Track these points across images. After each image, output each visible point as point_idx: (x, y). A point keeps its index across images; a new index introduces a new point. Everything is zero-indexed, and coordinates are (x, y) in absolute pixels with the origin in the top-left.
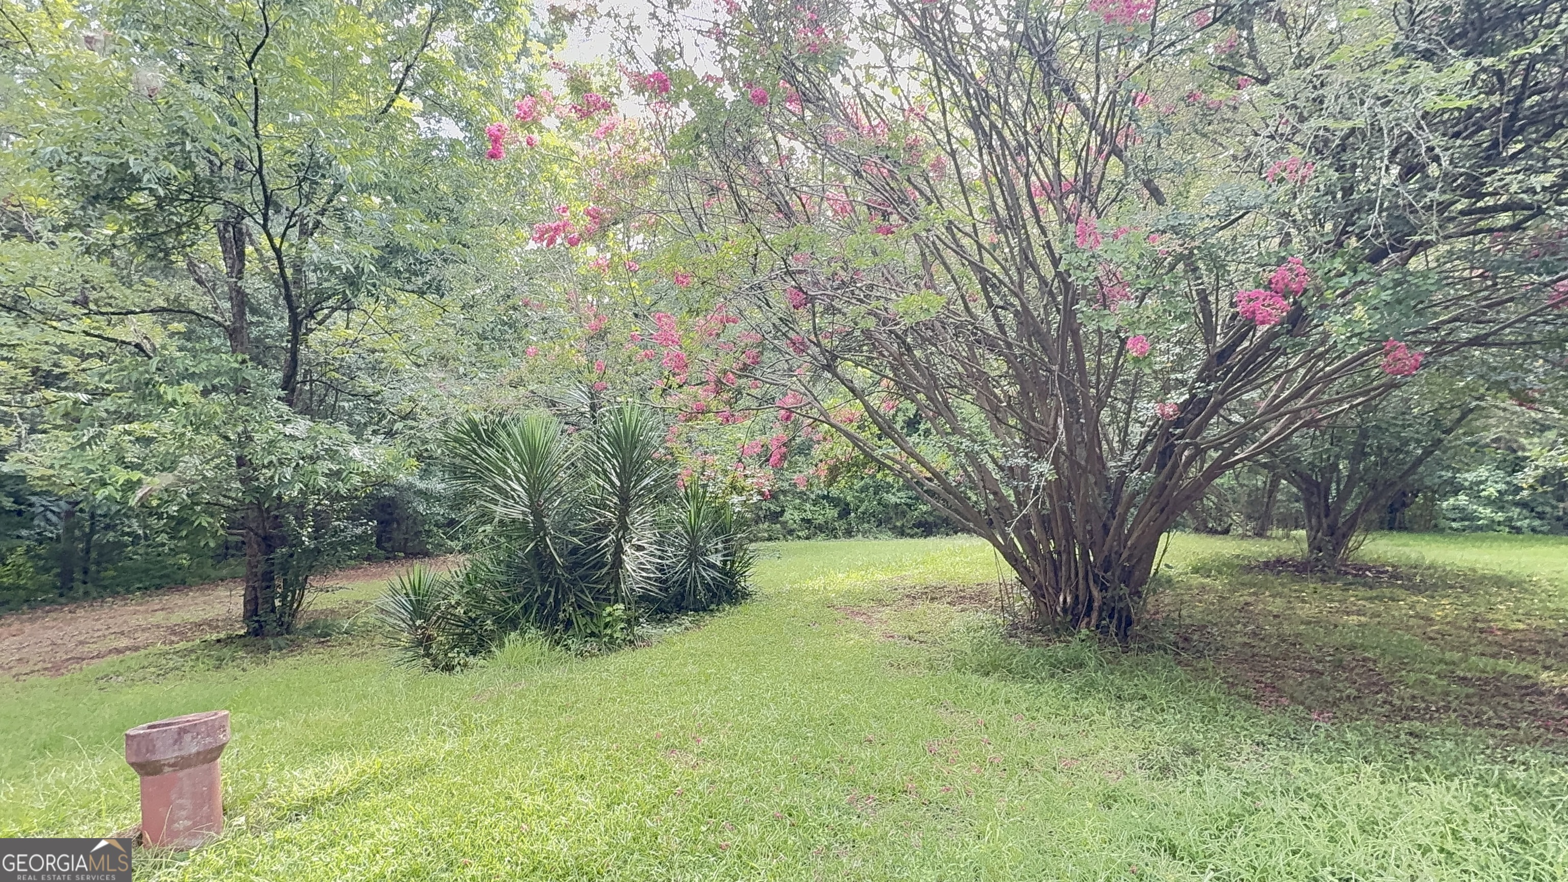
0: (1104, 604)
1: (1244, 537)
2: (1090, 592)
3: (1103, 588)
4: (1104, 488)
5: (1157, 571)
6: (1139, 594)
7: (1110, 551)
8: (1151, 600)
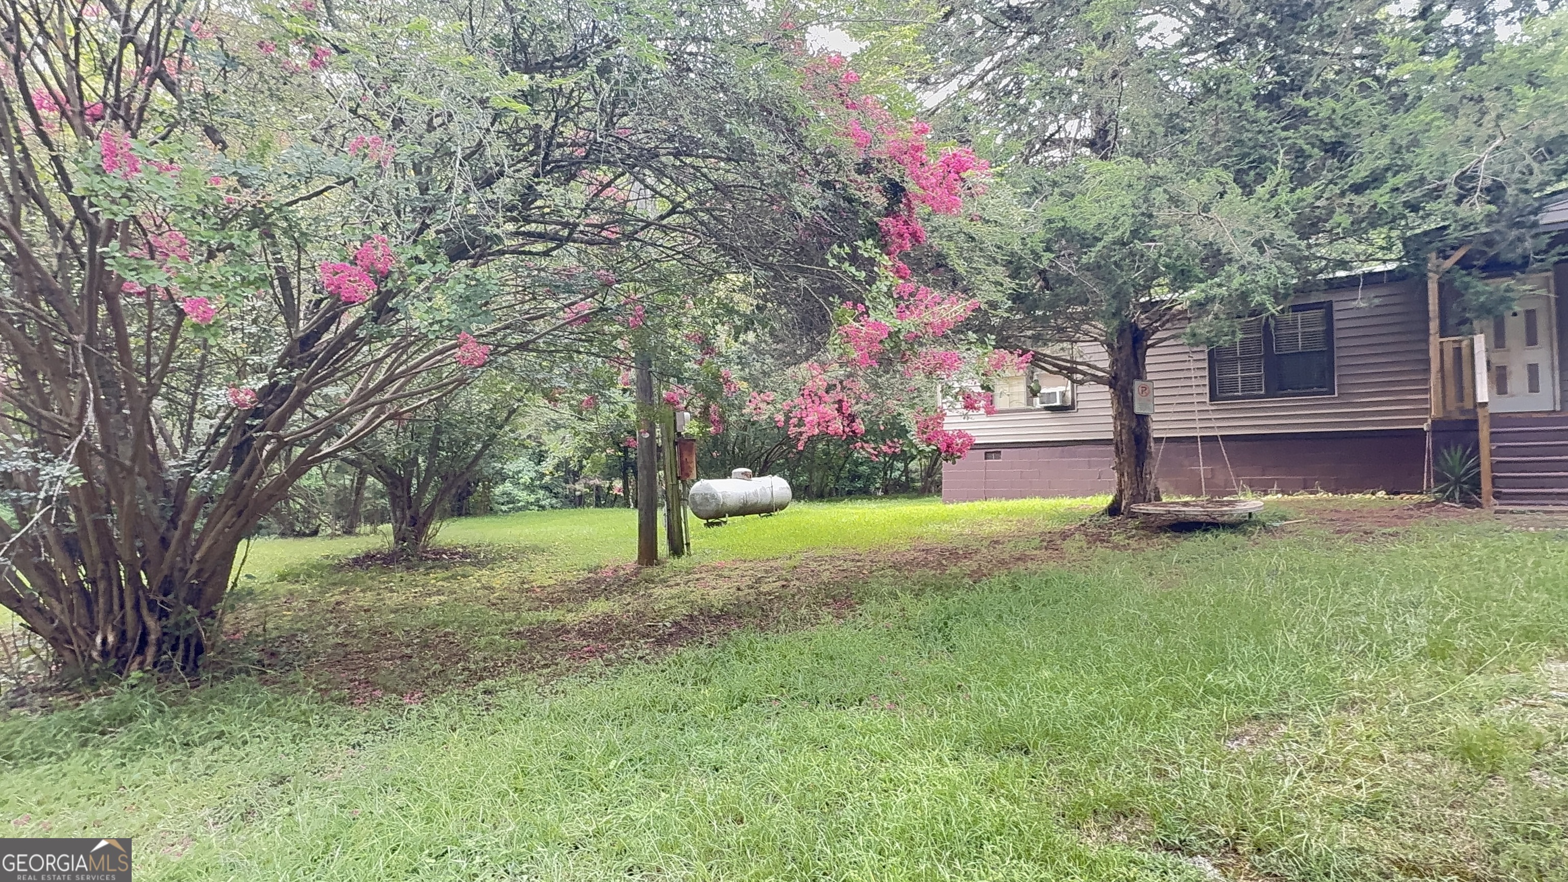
0: (165, 634)
1: (333, 536)
2: (144, 624)
3: (163, 615)
4: (161, 494)
5: (235, 585)
6: (211, 614)
7: (172, 568)
8: (229, 618)
